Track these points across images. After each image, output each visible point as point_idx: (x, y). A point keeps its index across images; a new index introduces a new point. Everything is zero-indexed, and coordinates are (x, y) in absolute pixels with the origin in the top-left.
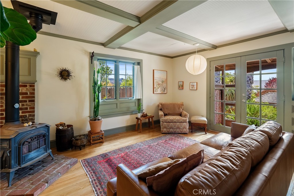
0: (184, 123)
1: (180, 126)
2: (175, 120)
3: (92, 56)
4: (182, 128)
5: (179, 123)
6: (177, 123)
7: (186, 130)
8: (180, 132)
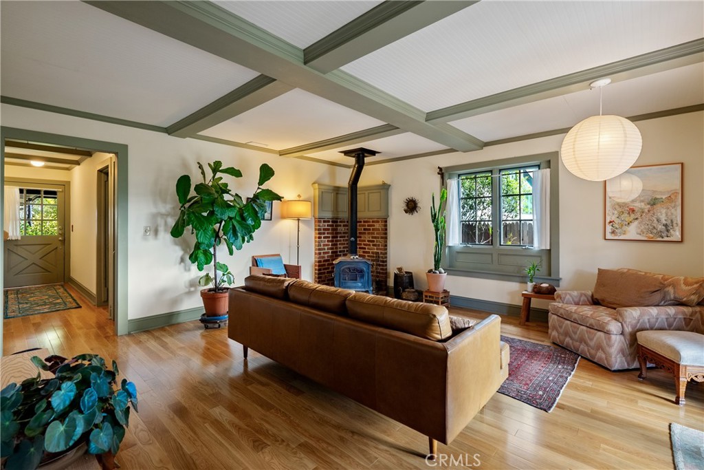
0: (599, 333)
1: (586, 336)
2: (575, 316)
3: (442, 173)
4: (592, 343)
5: (585, 328)
6: (582, 327)
7: (604, 356)
8: (589, 357)
